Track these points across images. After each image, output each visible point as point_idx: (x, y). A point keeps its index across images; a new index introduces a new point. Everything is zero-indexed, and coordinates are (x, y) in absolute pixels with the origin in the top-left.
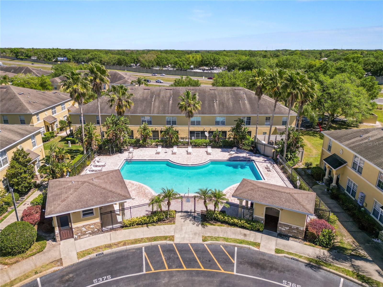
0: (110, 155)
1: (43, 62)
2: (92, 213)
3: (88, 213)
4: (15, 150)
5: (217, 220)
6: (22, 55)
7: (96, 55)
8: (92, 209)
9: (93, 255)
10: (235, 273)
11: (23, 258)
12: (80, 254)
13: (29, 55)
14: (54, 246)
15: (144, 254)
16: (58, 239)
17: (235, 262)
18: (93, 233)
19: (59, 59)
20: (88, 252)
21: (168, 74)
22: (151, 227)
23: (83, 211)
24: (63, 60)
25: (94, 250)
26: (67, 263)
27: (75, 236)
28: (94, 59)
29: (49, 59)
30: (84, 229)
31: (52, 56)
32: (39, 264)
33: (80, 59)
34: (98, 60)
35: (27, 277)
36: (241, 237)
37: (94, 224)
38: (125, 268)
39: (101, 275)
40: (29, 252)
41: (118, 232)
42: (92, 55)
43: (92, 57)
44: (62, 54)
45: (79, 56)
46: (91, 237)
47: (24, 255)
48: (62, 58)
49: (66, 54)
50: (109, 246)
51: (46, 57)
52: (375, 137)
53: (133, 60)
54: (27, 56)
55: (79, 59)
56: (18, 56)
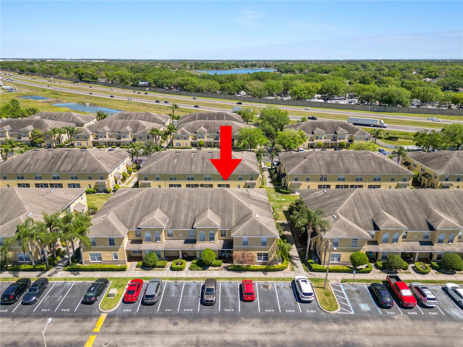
6: (87, 77)
7: (188, 80)
13: (95, 77)
21: (287, 104)
28: (186, 84)
34: (192, 86)
43: (183, 82)
45: (162, 80)
48: (144, 83)
49: (146, 77)
54: (93, 78)
55: (163, 83)
56: (83, 78)
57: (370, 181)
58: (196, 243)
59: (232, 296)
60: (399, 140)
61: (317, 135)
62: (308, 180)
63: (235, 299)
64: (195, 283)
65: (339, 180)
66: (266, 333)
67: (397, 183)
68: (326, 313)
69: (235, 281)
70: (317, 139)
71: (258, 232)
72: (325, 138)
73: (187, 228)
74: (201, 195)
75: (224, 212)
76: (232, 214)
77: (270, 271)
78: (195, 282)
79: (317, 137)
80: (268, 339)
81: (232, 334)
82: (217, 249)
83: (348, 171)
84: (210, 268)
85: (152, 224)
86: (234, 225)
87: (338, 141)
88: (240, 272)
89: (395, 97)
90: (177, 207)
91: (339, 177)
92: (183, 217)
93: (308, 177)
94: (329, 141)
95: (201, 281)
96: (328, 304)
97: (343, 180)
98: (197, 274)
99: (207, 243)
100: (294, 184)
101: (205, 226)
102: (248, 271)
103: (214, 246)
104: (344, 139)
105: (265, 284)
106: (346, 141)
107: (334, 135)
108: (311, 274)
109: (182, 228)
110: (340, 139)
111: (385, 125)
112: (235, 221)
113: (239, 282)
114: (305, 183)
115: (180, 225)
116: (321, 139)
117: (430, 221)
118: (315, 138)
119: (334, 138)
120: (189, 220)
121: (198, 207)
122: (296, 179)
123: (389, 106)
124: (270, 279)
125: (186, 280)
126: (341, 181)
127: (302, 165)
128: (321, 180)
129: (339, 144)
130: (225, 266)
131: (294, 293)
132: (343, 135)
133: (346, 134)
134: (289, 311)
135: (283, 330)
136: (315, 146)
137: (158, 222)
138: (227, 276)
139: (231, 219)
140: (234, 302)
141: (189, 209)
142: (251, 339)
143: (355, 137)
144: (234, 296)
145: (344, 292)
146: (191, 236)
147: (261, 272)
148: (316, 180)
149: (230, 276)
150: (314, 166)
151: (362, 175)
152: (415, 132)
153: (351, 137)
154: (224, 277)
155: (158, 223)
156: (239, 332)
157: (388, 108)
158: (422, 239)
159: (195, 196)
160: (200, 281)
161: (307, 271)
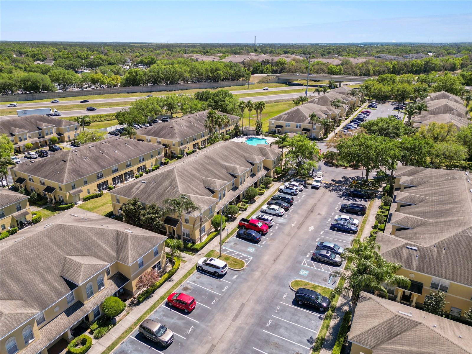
57: (137, 164)
58: (83, 305)
59: (175, 319)
60: (92, 124)
61: (20, 136)
62: (85, 183)
63: (180, 318)
64: (125, 344)
65: (113, 172)
66: (236, 316)
67: (155, 159)
68: (243, 271)
69: (159, 307)
70: (21, 141)
71: (148, 245)
72: (30, 137)
73: (65, 294)
74: (34, 246)
75: (89, 249)
76: (99, 245)
77: (172, 276)
78: (123, 342)
79: (20, 138)
80: (243, 318)
81: (220, 341)
82: (114, 292)
83: (117, 161)
84: (117, 318)
85: (14, 323)
86: (115, 255)
87: (47, 137)
88: (150, 297)
89: (38, 82)
90: (17, 280)
91: (113, 169)
92: (43, 286)
93: (85, 180)
94: (36, 139)
95: (129, 336)
96: (236, 264)
97: (117, 170)
98: (114, 335)
99: (97, 294)
100: (74, 193)
101: (92, 275)
102: (156, 290)
103: (108, 292)
104: (52, 133)
105: (182, 288)
106: (54, 136)
107: (39, 131)
108: (199, 255)
109: (58, 299)
110: (47, 134)
111: (59, 112)
112: (112, 250)
113: (162, 304)
114: (84, 187)
115: (51, 297)
116: (26, 139)
117: (231, 172)
118: (18, 140)
119: (40, 135)
120: (56, 284)
121: (49, 263)
122: (74, 187)
123: (36, 93)
124: (180, 281)
125: (112, 350)
126: (115, 173)
127: (70, 169)
128: (98, 178)
129: (49, 140)
130: (129, 304)
131: (208, 275)
132: (49, 129)
133: (52, 128)
134: (225, 289)
135: (240, 304)
136: (21, 150)
137: (21, 314)
138: (145, 310)
139: (105, 250)
140: (183, 321)
141: (39, 273)
142: (235, 329)
143: (64, 129)
144: (177, 317)
145: (231, 250)
146: (70, 302)
147: (167, 282)
148: (92, 181)
149: (148, 307)
150: (83, 167)
151: (130, 161)
152: (114, 112)
153: (58, 129)
154: (143, 313)
155: (23, 315)
156: (222, 335)
157: (37, 95)
158: (232, 187)
159: (28, 252)
160: (127, 337)
161: (195, 254)
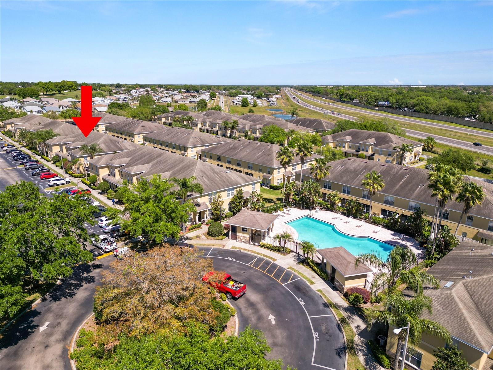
0: (301, 209)
1: (363, 105)
2: (246, 231)
3: (244, 230)
4: (238, 189)
5: (308, 264)
6: (346, 97)
7: (423, 100)
8: (246, 229)
9: (236, 250)
10: (279, 281)
11: (214, 239)
12: (233, 247)
13: (352, 97)
14: (227, 240)
15: (256, 259)
16: (230, 237)
17: (289, 282)
18: (245, 242)
19: (380, 103)
20: (236, 248)
22: (272, 252)
23: (243, 228)
24: (384, 104)
25: (239, 248)
26: (226, 248)
27: (237, 240)
28: (419, 105)
29: (370, 103)
30: (241, 238)
31: (374, 99)
32: (216, 243)
33: (404, 104)
34: (424, 107)
35: (210, 245)
36: (309, 277)
37: (246, 237)
38: (243, 260)
39: (232, 257)
40: (217, 238)
41: (256, 247)
42: (417, 100)
43: (417, 102)
44: (385, 97)
45: (403, 100)
46: (244, 243)
47: (215, 238)
48: (384, 103)
49: (390, 97)
50: (245, 250)
51: (367, 101)
52: (480, 254)
53: (471, 109)
54: (350, 98)
55: (402, 104)
56: (342, 98)
72: (350, 147)
